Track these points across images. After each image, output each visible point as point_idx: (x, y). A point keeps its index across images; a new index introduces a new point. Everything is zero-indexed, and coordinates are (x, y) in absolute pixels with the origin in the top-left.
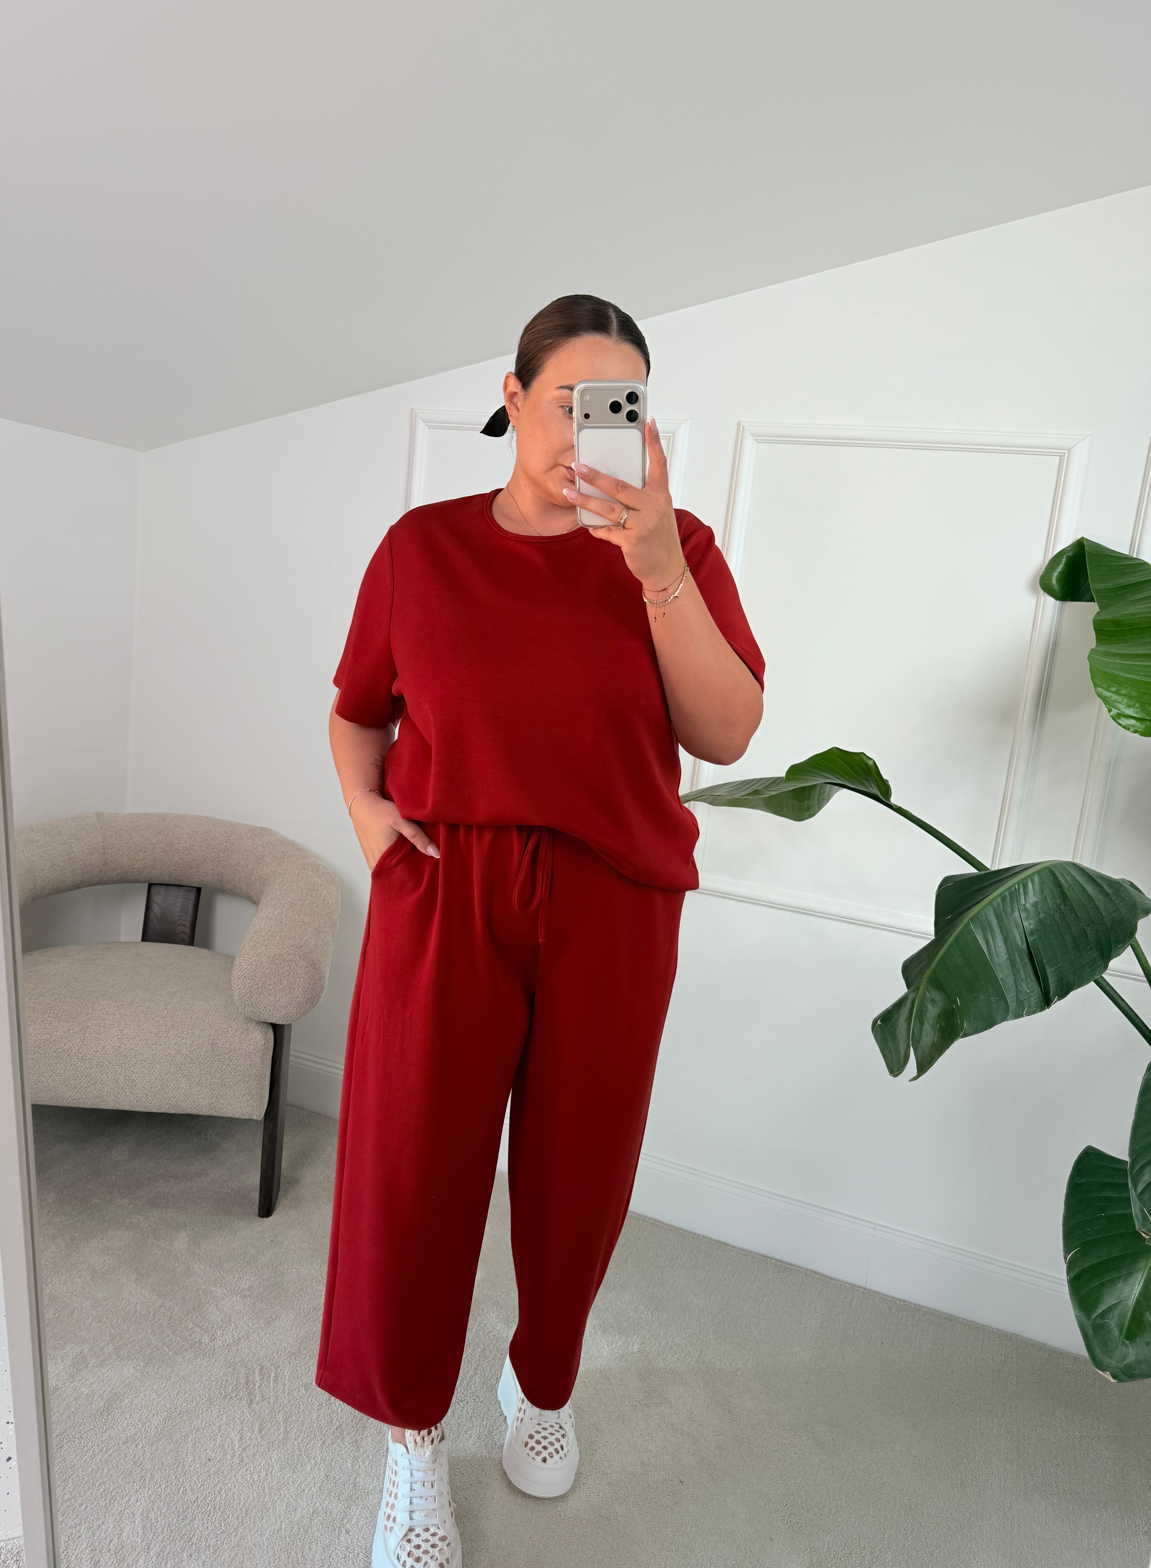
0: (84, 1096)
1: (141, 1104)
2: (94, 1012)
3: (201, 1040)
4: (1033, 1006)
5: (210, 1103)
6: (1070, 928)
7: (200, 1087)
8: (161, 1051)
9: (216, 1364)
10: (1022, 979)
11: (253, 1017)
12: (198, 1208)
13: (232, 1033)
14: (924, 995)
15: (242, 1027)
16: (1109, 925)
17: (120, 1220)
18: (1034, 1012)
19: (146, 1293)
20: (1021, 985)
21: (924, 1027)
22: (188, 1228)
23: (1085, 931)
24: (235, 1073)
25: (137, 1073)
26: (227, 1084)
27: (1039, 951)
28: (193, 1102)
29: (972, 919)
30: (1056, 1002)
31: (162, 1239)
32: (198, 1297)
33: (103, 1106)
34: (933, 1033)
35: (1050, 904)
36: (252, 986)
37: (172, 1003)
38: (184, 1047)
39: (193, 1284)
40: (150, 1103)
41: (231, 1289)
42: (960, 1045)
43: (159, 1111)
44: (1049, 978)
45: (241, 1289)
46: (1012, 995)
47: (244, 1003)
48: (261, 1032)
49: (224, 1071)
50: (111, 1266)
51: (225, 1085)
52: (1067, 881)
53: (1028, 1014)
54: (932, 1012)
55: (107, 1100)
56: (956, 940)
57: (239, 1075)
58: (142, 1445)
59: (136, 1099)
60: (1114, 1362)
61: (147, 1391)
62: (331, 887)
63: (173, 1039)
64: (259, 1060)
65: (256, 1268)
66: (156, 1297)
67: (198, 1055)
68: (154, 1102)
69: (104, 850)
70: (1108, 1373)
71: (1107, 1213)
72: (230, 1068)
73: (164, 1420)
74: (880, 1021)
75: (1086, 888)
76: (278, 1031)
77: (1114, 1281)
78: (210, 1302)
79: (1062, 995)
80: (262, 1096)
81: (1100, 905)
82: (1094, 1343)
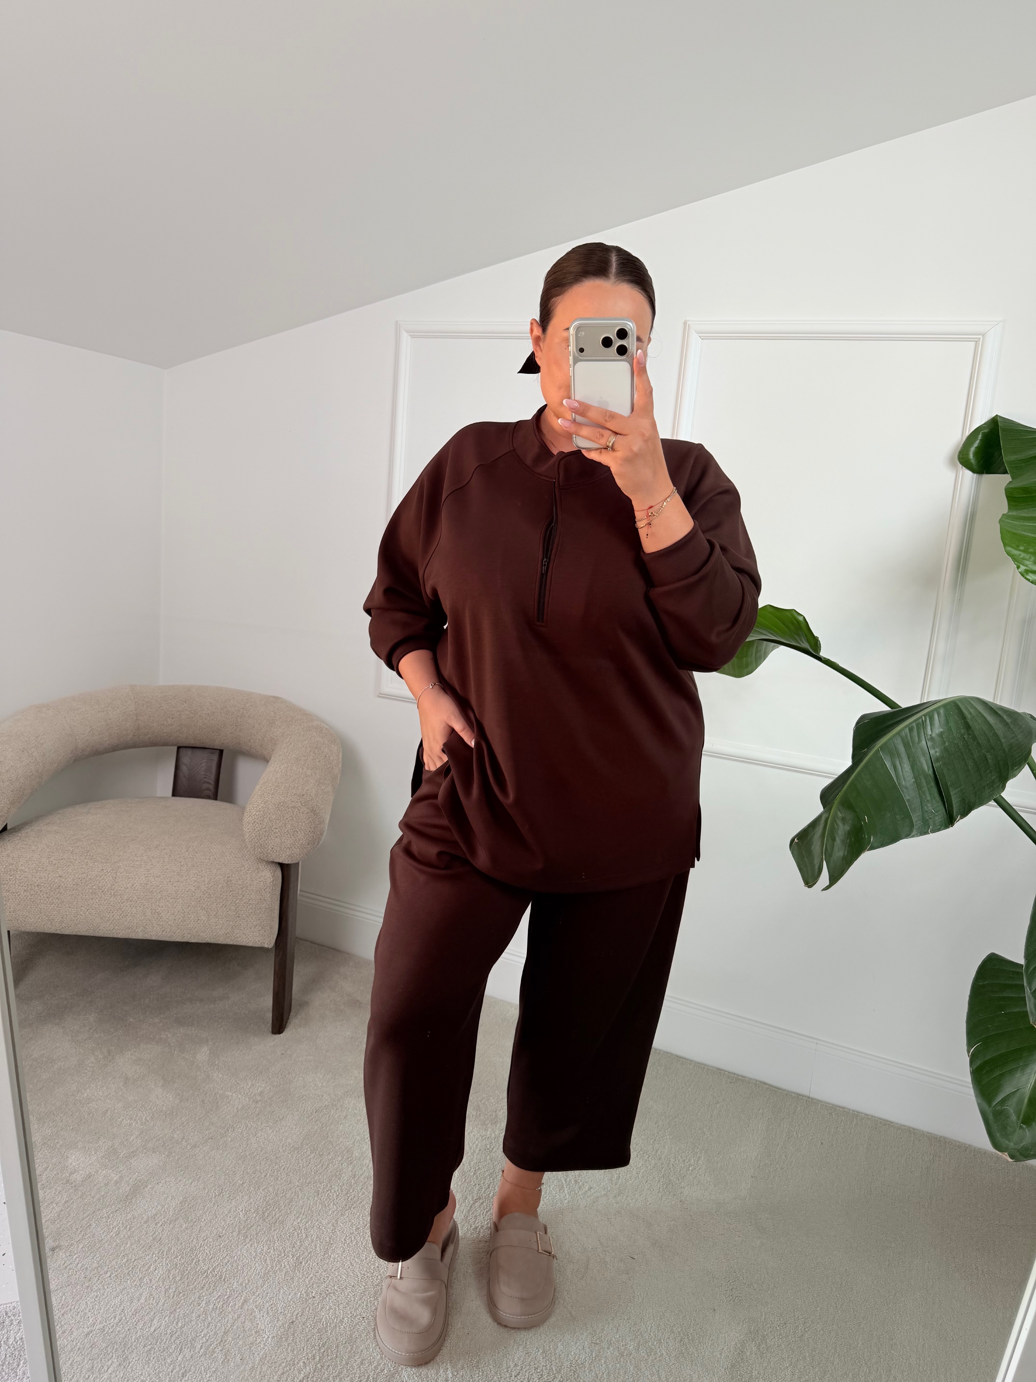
0: (117, 927)
1: (167, 934)
2: (125, 854)
3: (217, 878)
4: (937, 824)
5: (226, 932)
6: (972, 755)
7: (217, 919)
8: (182, 888)
9: (228, 1156)
10: (928, 801)
11: (262, 857)
12: (219, 1026)
13: (245, 871)
14: (836, 814)
15: (254, 866)
16: (1007, 749)
17: (151, 1036)
18: (939, 830)
19: (170, 1097)
20: (927, 805)
21: (836, 844)
22: (210, 1043)
23: (986, 757)
24: (247, 907)
25: (162, 907)
27: (944, 776)
28: (212, 932)
29: (881, 747)
30: (958, 820)
31: (187, 1052)
32: (216, 1100)
33: (133, 936)
34: (844, 847)
35: (955, 734)
36: (261, 830)
37: (193, 846)
39: (212, 1090)
40: (174, 933)
41: (244, 1094)
42: (867, 857)
43: (182, 941)
44: (953, 799)
45: (253, 1094)
46: (918, 814)
47: (254, 844)
48: (271, 870)
49: (238, 905)
50: (141, 1074)
51: (239, 917)
52: (971, 713)
53: (933, 831)
54: (842, 829)
55: (136, 931)
56: (866, 766)
57: (251, 908)
58: (161, 1223)
59: (162, 930)
60: (1012, 1144)
61: (167, 1178)
62: (333, 746)
63: (193, 877)
64: (269, 895)
65: (267, 1077)
66: (179, 1100)
67: (214, 891)
68: (177, 932)
69: (137, 716)
70: (1006, 1154)
71: (1007, 1011)
72: (243, 902)
73: (181, 1203)
74: (797, 840)
75: (988, 719)
76: (286, 870)
77: (1012, 1072)
78: (226, 1105)
79: (965, 814)
80: (271, 928)
81: (1000, 733)
82: (995, 1127)
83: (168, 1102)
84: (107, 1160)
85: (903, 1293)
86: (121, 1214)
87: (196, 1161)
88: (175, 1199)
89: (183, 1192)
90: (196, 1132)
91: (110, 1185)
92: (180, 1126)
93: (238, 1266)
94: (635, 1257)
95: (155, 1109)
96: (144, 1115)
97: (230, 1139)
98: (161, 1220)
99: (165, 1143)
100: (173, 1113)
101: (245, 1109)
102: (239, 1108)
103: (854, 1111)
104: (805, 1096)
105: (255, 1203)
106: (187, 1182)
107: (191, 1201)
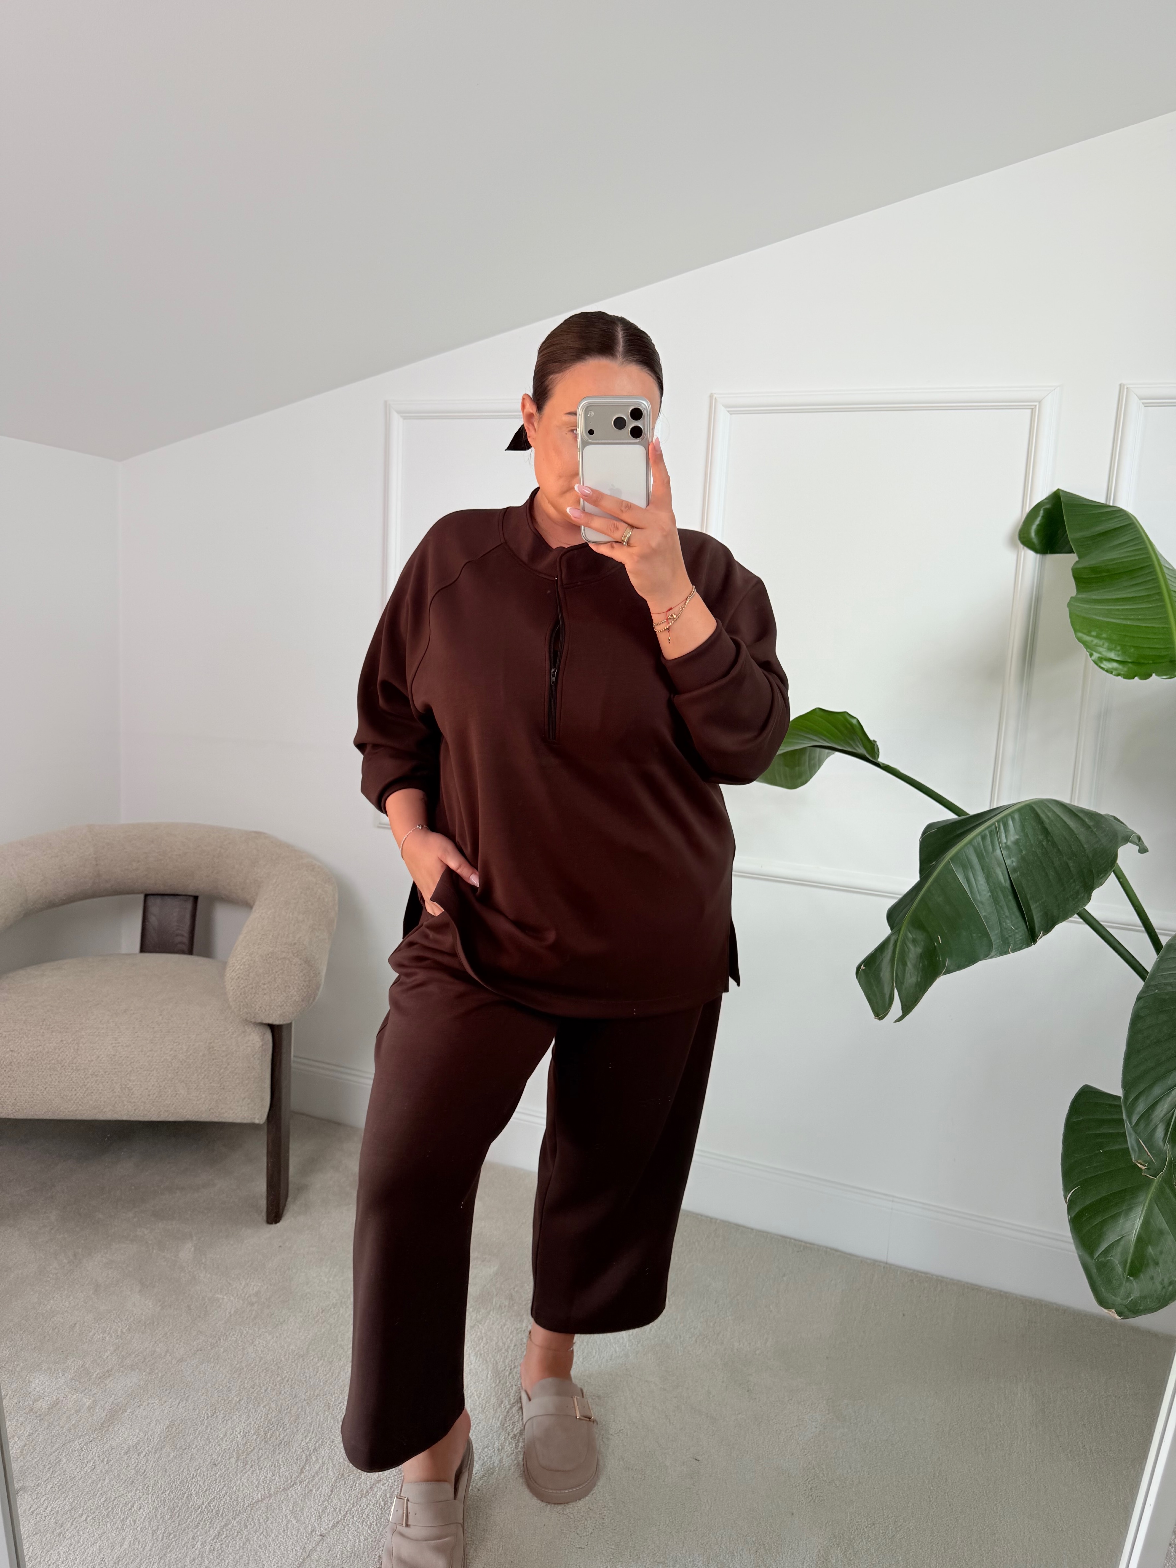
0: (81, 1108)
1: (139, 1113)
2: (88, 1021)
3: (197, 1044)
5: (210, 1107)
6: (1053, 863)
7: (198, 1093)
8: (157, 1058)
9: (221, 1369)
10: (1006, 917)
11: (249, 1018)
12: (205, 1217)
13: (229, 1035)
14: (905, 937)
15: (239, 1030)
16: (1090, 856)
17: (125, 1234)
18: (1020, 949)
19: (150, 1303)
20: (1005, 922)
21: (907, 968)
22: (194, 1238)
23: (1067, 864)
24: (233, 1076)
25: (134, 1081)
26: (225, 1088)
27: (1023, 888)
28: (193, 1108)
29: (951, 859)
30: (1041, 937)
31: (167, 1250)
32: (204, 1304)
33: (101, 1117)
34: (916, 973)
35: (1032, 842)
36: (246, 986)
37: (167, 1009)
38: (181, 1052)
39: (199, 1292)
40: (149, 1111)
41: (237, 1295)
42: (942, 983)
43: (159, 1119)
44: (1034, 914)
45: (248, 1295)
46: (997, 932)
47: (238, 1004)
48: (259, 1034)
49: (222, 1075)
50: (114, 1279)
51: (223, 1089)
52: (1048, 817)
53: (1014, 950)
54: (914, 952)
55: (104, 1110)
56: (936, 880)
57: (238, 1078)
58: (144, 1453)
59: (134, 1108)
60: (1119, 1299)
61: (150, 1399)
62: (327, 885)
63: (169, 1045)
64: (258, 1061)
65: (264, 1274)
66: (160, 1308)
67: (194, 1060)
68: (152, 1110)
69: (96, 861)
70: (1113, 1310)
71: (1105, 1150)
72: (228, 1072)
73: (167, 1427)
74: (864, 966)
75: (1068, 823)
76: (277, 1032)
77: (1115, 1217)
78: (216, 1309)
79: (1048, 929)
80: (262, 1099)
81: (1082, 838)
82: (1099, 1282)
83: (147, 1310)
84: (77, 1383)
85: (1004, 1481)
86: (96, 1445)
87: (184, 1378)
88: (160, 1423)
89: (169, 1414)
90: (182, 1343)
91: (82, 1411)
92: (163, 1337)
93: (237, 1498)
94: (699, 1458)
95: (132, 1319)
96: (119, 1327)
97: (222, 1350)
98: (144, 1450)
99: (145, 1359)
100: (154, 1323)
101: (239, 1313)
102: (232, 1312)
103: (937, 1276)
104: (883, 1262)
105: (255, 1423)
106: (174, 1403)
107: (179, 1425)
